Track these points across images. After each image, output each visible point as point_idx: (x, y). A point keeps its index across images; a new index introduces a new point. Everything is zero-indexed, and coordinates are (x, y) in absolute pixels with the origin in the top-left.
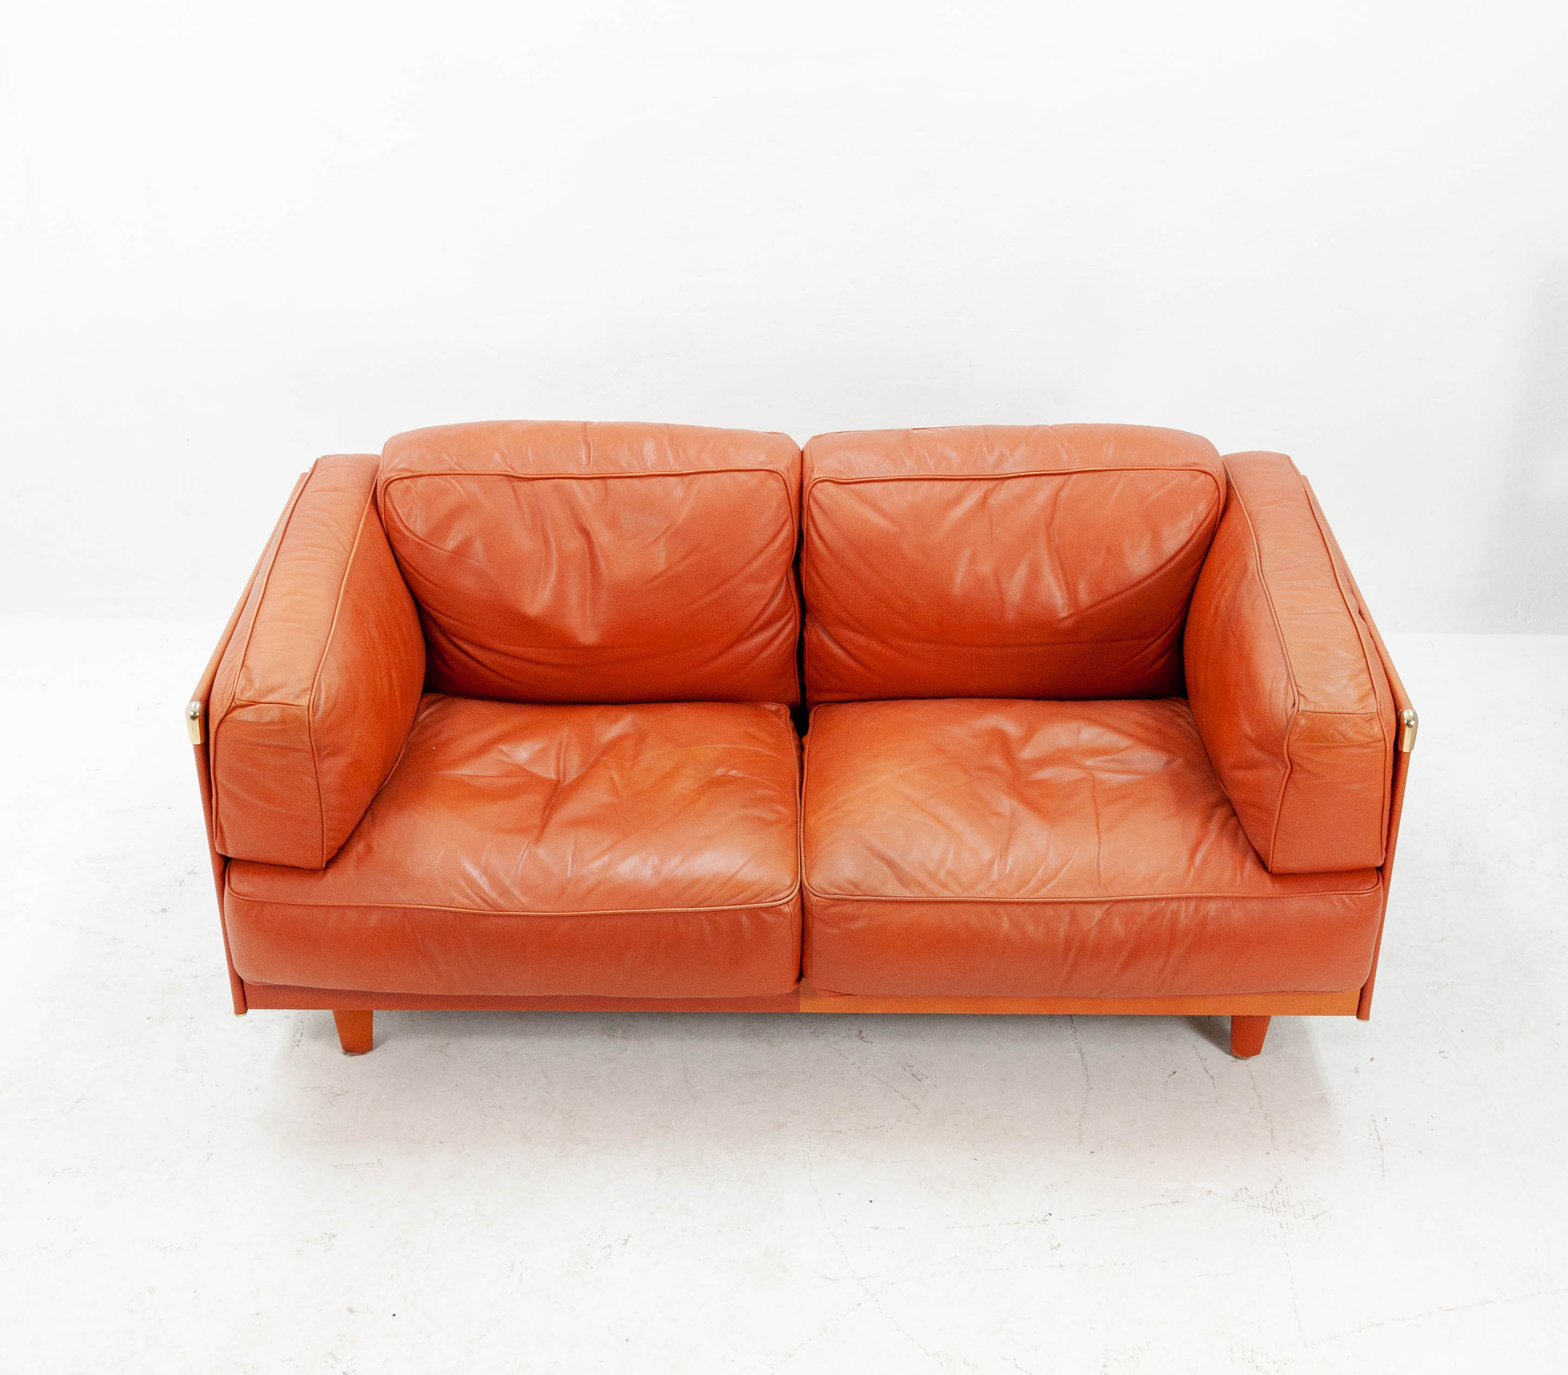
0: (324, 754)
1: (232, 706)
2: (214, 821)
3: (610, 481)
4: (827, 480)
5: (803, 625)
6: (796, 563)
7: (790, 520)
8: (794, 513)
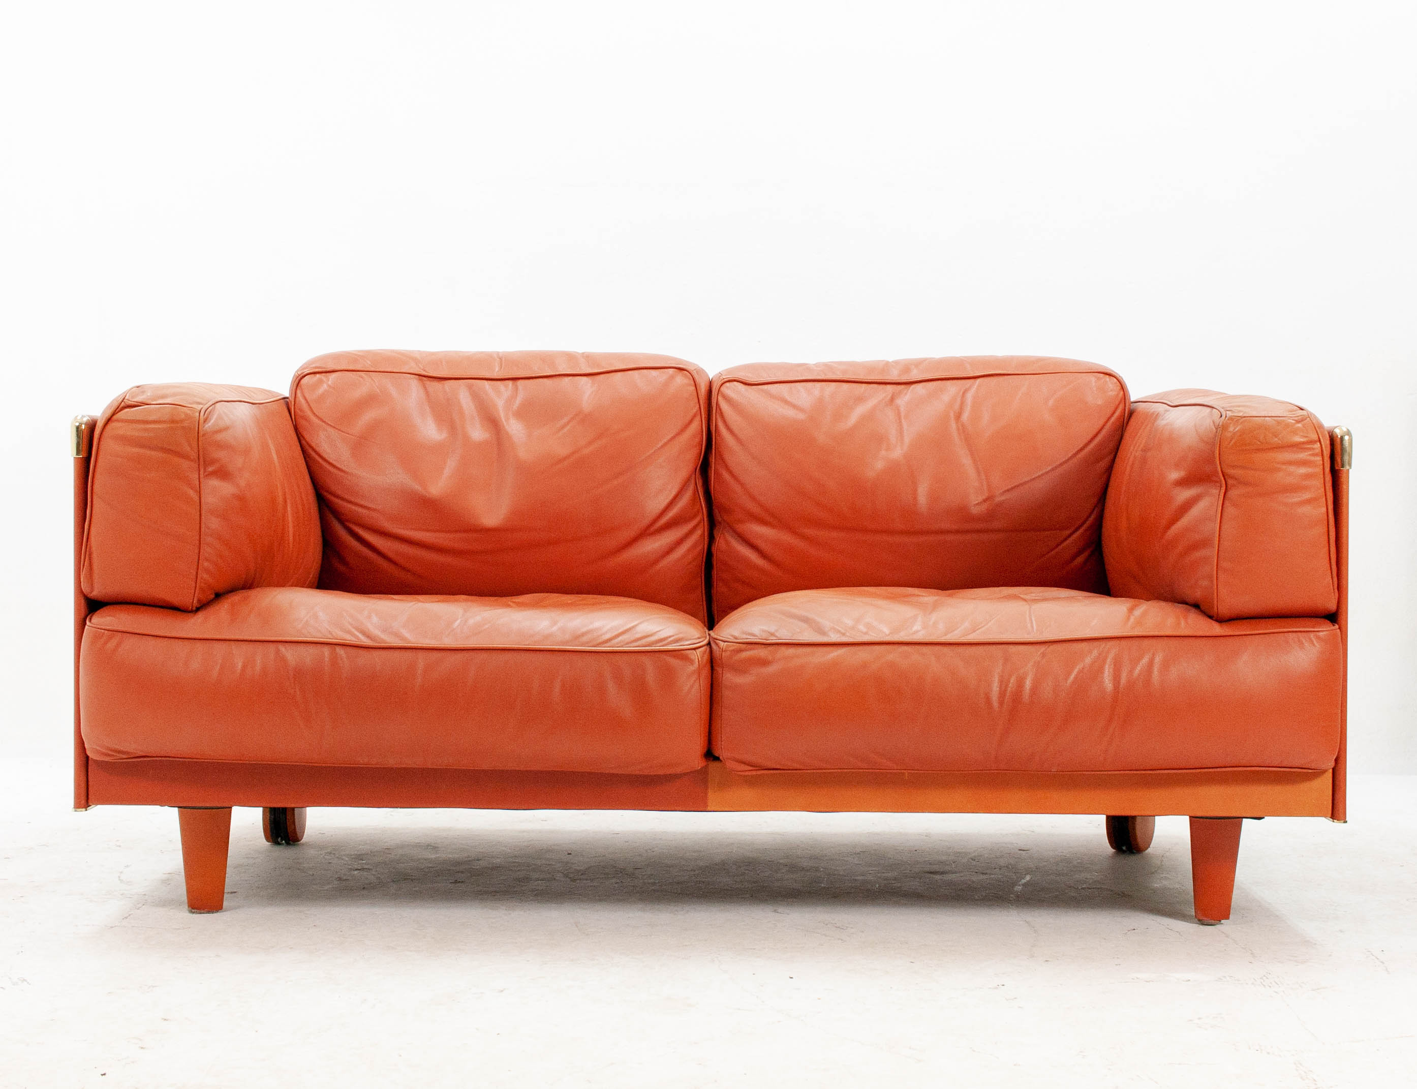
0: (210, 469)
1: (121, 406)
2: (83, 548)
3: (520, 382)
4: (735, 381)
5: (711, 538)
6: (704, 468)
7: (698, 418)
8: (702, 410)
